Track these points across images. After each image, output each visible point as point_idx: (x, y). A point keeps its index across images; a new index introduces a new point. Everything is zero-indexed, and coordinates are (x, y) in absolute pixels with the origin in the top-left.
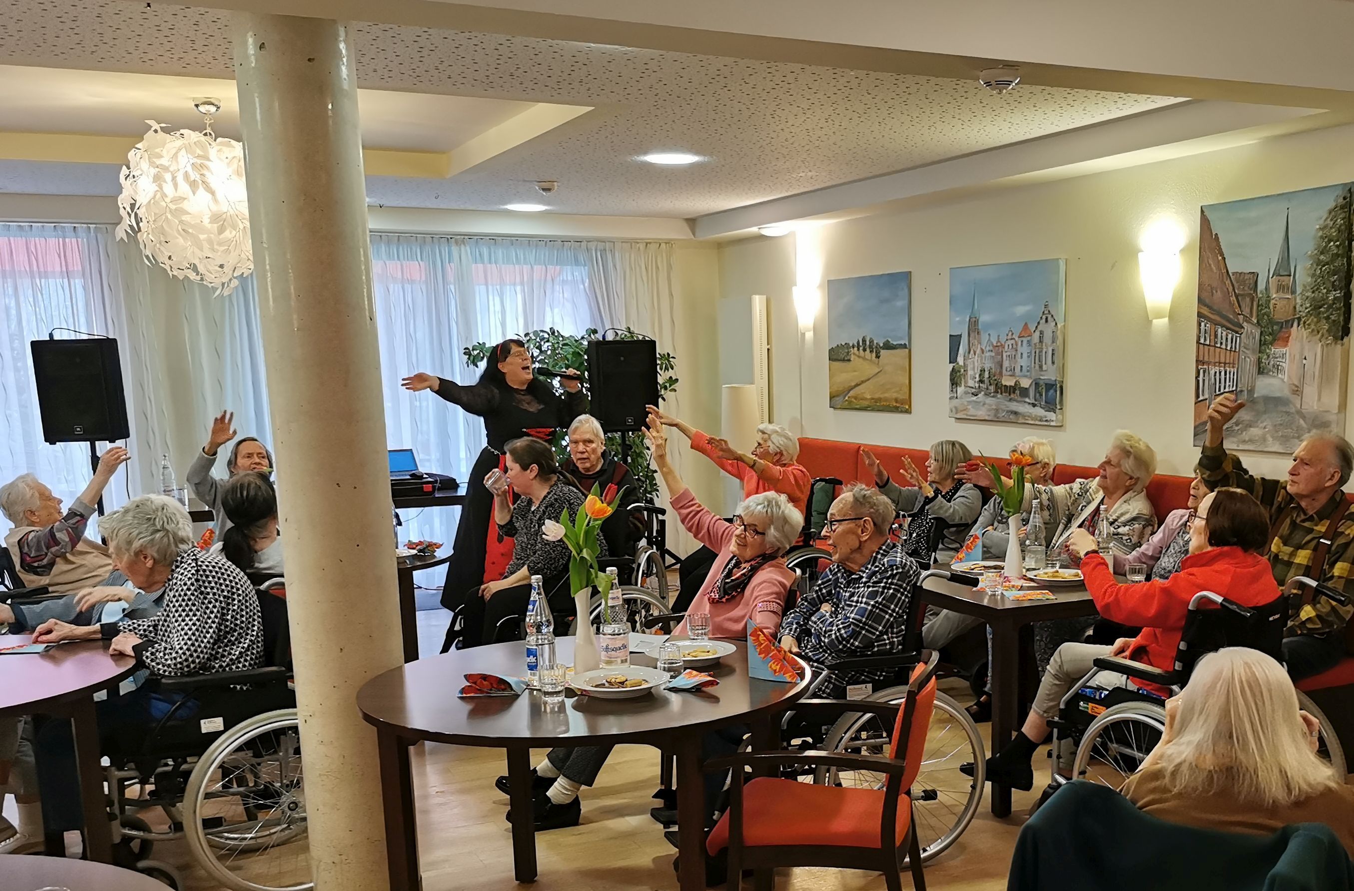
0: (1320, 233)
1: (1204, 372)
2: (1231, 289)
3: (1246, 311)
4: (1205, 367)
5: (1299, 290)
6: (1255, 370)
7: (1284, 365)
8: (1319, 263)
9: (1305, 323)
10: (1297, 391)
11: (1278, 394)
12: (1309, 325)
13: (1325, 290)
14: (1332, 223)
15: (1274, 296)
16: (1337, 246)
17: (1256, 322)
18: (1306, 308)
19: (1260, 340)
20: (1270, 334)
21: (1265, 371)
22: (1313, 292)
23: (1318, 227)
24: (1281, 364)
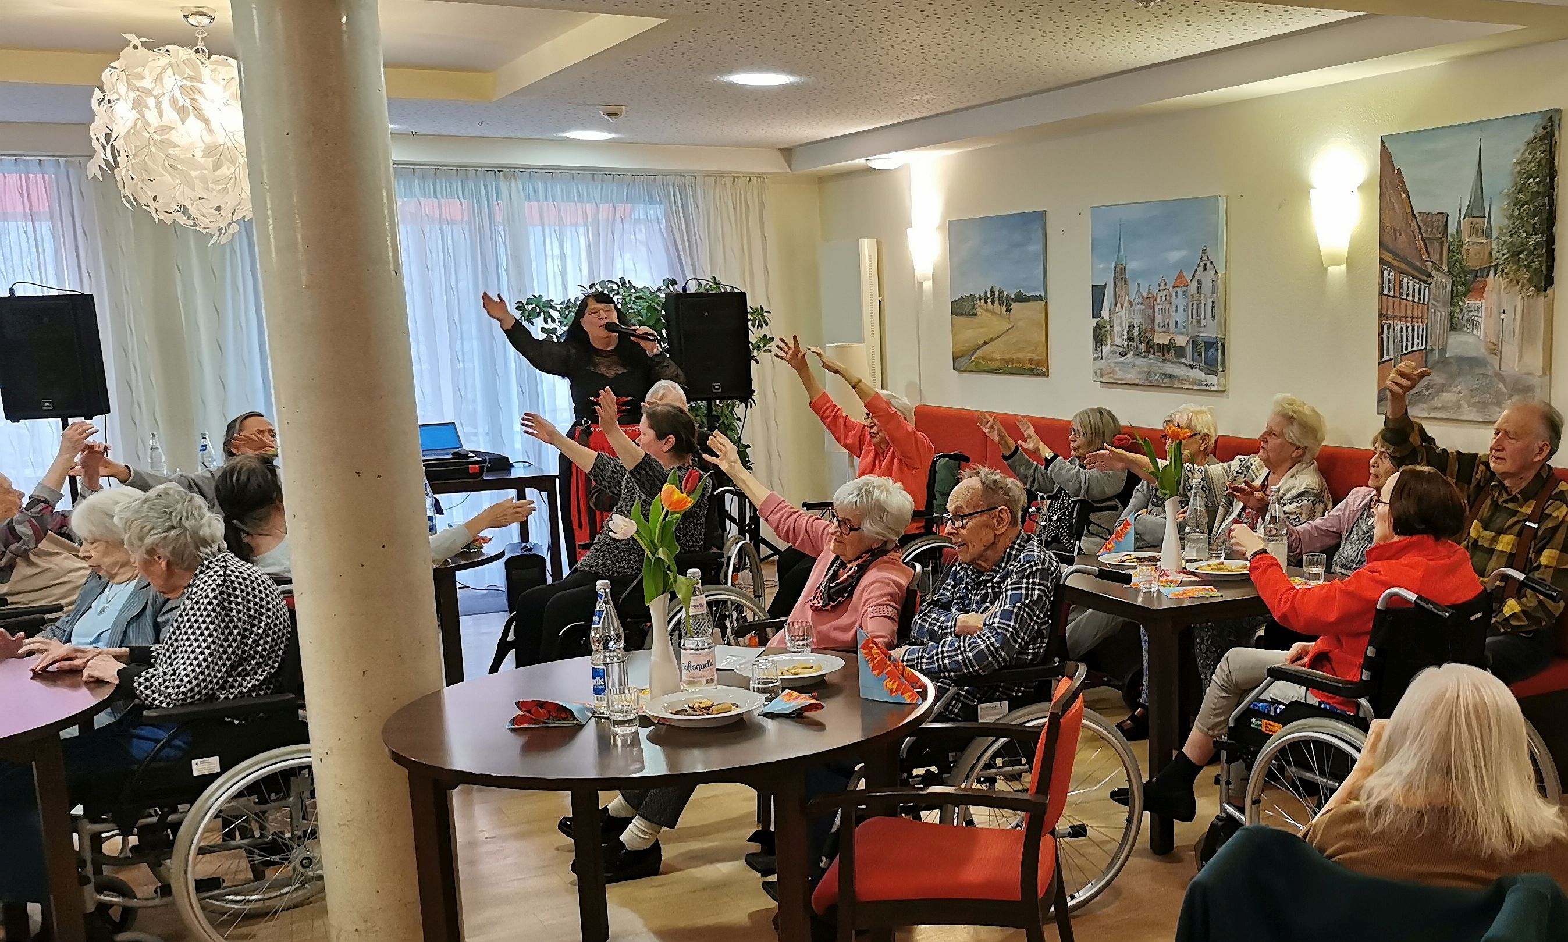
0: (1518, 169)
1: (1389, 328)
2: (1417, 231)
3: (1435, 257)
4: (1389, 321)
5: (1494, 235)
6: (1447, 325)
7: (1480, 320)
8: (1517, 202)
9: (1502, 271)
10: (1495, 350)
11: (1473, 354)
12: (1507, 274)
13: (1525, 234)
14: (1530, 157)
15: (1467, 240)
16: (1537, 183)
17: (1446, 269)
18: (1504, 255)
19: (1452, 291)
20: (1463, 284)
21: (1459, 327)
22: (1511, 236)
23: (1515, 161)
24: (1476, 318)
